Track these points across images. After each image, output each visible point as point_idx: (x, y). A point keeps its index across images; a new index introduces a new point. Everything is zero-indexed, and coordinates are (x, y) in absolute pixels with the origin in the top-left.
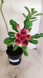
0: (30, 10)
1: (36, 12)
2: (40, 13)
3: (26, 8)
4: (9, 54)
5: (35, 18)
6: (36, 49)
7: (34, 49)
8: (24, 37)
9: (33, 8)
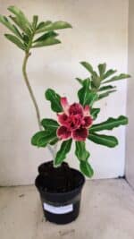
0: (96, 69)
1: (111, 72)
2: (122, 75)
3: (84, 64)
4: (43, 190)
5: (111, 87)
6: (124, 177)
7: (120, 177)
8: (76, 119)
9: (102, 63)
